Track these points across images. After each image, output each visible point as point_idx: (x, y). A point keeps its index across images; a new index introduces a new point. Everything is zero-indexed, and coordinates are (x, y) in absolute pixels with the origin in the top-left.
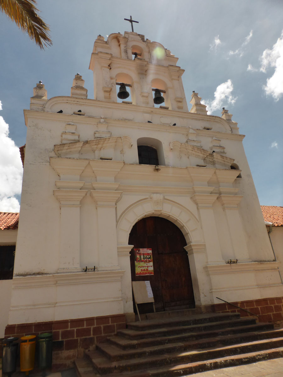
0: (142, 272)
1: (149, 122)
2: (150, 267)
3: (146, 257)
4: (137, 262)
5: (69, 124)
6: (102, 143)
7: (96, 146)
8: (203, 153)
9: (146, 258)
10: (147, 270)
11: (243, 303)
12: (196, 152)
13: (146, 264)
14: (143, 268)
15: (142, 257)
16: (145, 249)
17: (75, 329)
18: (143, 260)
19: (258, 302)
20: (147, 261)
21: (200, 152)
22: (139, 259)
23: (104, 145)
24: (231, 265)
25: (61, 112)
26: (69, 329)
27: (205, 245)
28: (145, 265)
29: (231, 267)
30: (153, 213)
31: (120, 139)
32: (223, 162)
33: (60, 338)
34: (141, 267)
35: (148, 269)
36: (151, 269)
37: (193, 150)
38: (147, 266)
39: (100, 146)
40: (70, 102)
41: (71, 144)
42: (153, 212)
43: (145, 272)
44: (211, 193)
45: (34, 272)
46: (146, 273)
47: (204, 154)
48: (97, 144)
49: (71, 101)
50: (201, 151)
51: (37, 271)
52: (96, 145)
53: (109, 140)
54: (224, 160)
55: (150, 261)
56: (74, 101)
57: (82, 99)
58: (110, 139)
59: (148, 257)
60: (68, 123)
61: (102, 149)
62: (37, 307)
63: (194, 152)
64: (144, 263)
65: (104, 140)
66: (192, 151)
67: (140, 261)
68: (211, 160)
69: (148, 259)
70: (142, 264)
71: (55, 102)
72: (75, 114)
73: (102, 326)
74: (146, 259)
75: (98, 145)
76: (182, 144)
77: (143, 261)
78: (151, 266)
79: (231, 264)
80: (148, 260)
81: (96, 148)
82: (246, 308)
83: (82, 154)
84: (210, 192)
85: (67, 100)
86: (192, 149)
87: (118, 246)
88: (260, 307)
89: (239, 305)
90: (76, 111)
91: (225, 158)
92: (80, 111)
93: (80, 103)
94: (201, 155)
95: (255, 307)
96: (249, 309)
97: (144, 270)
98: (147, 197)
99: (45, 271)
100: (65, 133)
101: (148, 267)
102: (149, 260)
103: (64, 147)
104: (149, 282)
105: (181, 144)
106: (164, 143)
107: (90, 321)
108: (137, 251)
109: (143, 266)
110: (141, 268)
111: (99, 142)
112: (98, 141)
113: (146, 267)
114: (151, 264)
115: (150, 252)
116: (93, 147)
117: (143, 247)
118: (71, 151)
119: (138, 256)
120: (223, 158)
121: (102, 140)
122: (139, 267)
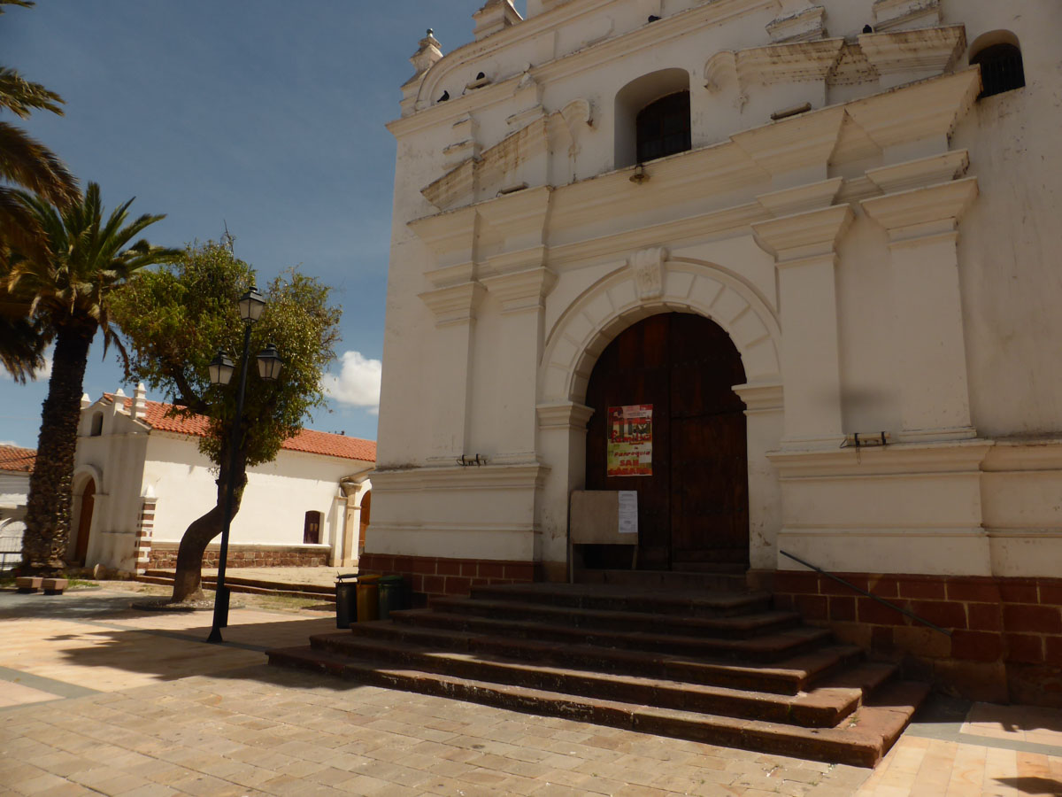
0: (622, 468)
1: (652, 19)
2: (644, 453)
3: (637, 427)
4: (613, 442)
5: (458, 123)
6: (512, 147)
7: (502, 161)
8: (815, 55)
9: (635, 431)
10: (636, 462)
11: (888, 580)
12: (789, 62)
13: (634, 446)
14: (626, 458)
15: (626, 427)
16: (637, 408)
17: (445, 577)
18: (627, 436)
19: (965, 585)
20: (636, 439)
21: (801, 56)
22: (618, 434)
23: (521, 150)
24: (858, 451)
25: (446, 97)
26: (436, 575)
27: (782, 387)
28: (631, 449)
29: (859, 457)
30: (642, 307)
31: (560, 116)
32: (910, 55)
33: (423, 588)
34: (621, 455)
35: (638, 461)
36: (648, 459)
37: (775, 59)
38: (635, 451)
39: (512, 156)
40: (468, 58)
41: (449, 177)
42: (640, 303)
43: (629, 467)
44: (836, 200)
45: (401, 463)
46: (632, 471)
47: (819, 58)
48: (502, 154)
49: (469, 54)
50: (805, 52)
51: (404, 461)
52: (501, 157)
53: (527, 135)
54: (912, 45)
55: (644, 439)
56: (474, 52)
57: (487, 37)
58: (530, 128)
59: (640, 428)
60: (457, 121)
61: (520, 161)
62: (401, 528)
63: (781, 67)
64: (631, 444)
65: (516, 137)
66: (774, 63)
67: (622, 439)
68: (863, 66)
69: (642, 432)
70: (625, 447)
71: (440, 76)
72: (472, 88)
73: (489, 579)
74: (635, 434)
75: (506, 156)
76: (740, 55)
77: (625, 440)
78: (648, 453)
79: (862, 449)
80: (639, 435)
81: (506, 164)
82: (899, 598)
83: (484, 189)
84: (832, 197)
85: (461, 57)
86: (771, 56)
87: (539, 406)
88: (969, 606)
89: (870, 585)
90: (473, 80)
91: (910, 37)
92: (481, 75)
93: (485, 52)
94: (814, 65)
95: (946, 600)
96: (912, 602)
97: (629, 463)
98: (624, 263)
99: (417, 463)
100: (447, 150)
101: (638, 454)
102: (643, 435)
103: (438, 189)
104: (635, 493)
105: (736, 54)
106: (694, 73)
107: (469, 564)
108: (616, 414)
109: (627, 452)
110: (621, 458)
111: (505, 147)
112: (502, 146)
113: (633, 454)
114: (648, 446)
115: (649, 413)
116: (497, 164)
117: (631, 403)
118: (456, 193)
119: (616, 427)
120: (906, 41)
121: (511, 140)
122: (616, 454)
